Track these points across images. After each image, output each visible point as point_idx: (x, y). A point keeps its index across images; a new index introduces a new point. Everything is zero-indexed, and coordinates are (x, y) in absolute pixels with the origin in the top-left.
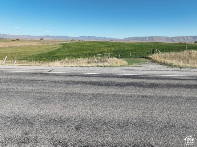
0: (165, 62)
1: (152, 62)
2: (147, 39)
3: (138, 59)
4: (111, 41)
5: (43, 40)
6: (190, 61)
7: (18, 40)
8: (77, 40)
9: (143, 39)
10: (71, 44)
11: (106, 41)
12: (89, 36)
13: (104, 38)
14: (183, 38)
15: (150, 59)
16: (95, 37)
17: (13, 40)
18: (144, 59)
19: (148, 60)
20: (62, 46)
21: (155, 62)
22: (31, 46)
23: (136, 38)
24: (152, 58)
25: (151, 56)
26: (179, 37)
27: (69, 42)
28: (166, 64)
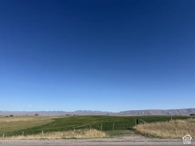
0: (149, 133)
1: (136, 133)
2: (143, 112)
3: (122, 131)
4: (107, 115)
5: (38, 115)
6: (176, 131)
7: (12, 116)
8: (72, 115)
9: (139, 112)
10: (64, 119)
11: (101, 115)
12: (85, 111)
13: (100, 112)
14: (178, 110)
15: (134, 130)
16: (91, 111)
17: (7, 117)
18: (128, 131)
19: (132, 132)
20: (54, 120)
21: (138, 133)
22: (21, 121)
23: (132, 112)
24: (136, 129)
25: (135, 127)
26: (174, 110)
27: (62, 117)
28: (149, 135)
